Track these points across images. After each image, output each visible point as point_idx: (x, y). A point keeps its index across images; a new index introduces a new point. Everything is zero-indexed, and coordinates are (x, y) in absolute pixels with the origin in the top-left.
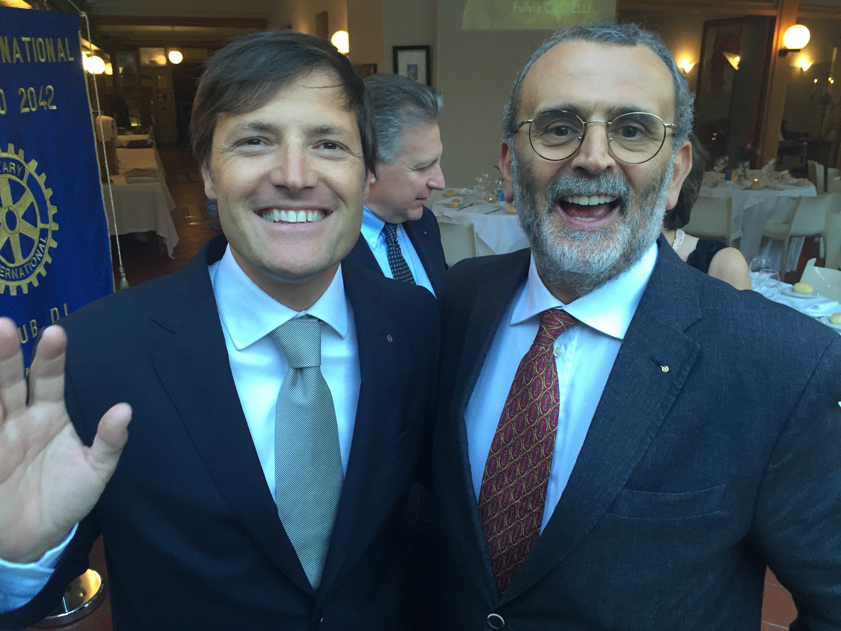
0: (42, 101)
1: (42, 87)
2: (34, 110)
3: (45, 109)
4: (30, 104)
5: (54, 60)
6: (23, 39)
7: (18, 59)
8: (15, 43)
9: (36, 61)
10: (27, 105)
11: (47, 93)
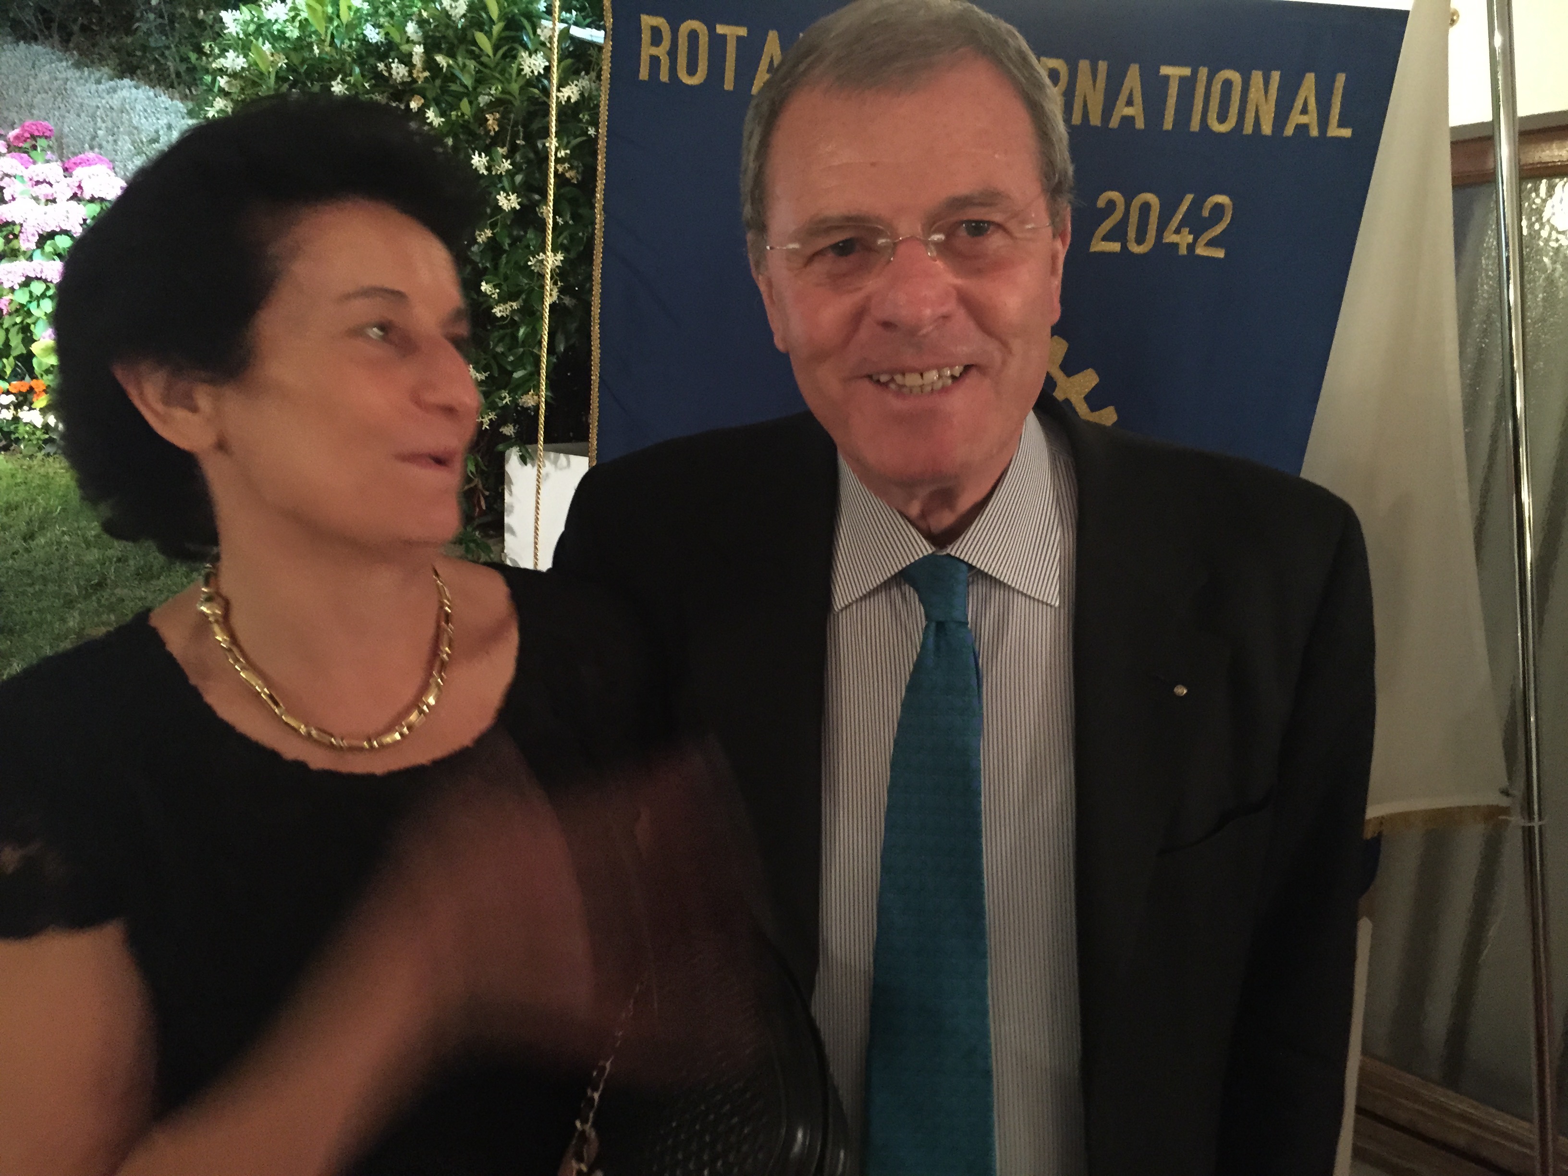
0: (1177, 231)
1: (1189, 198)
2: (1136, 249)
3: (1183, 251)
4: (1132, 234)
5: (1267, 129)
6: (1165, 70)
7: (1128, 121)
8: (1133, 79)
9: (1195, 125)
10: (1118, 233)
11: (1206, 213)
